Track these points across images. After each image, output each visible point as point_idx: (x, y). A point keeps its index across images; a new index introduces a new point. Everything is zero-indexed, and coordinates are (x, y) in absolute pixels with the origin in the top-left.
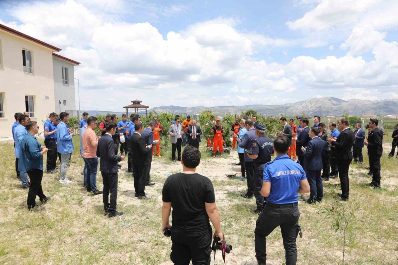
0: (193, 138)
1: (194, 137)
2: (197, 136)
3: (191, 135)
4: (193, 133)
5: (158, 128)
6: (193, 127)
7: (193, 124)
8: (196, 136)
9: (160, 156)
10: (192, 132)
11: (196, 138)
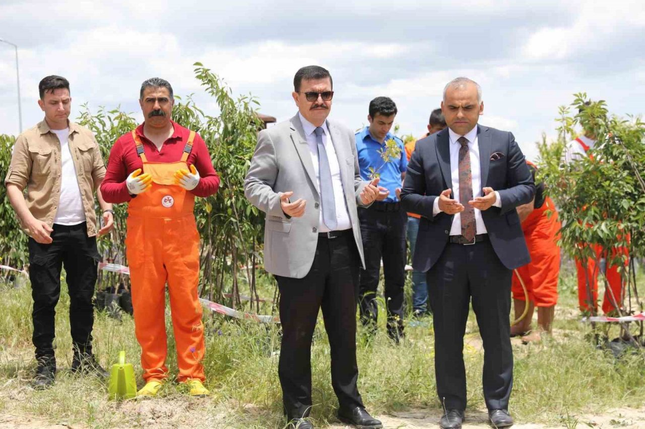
0: (456, 229)
1: (468, 226)
2: (490, 214)
3: (437, 210)
4: (456, 187)
5: (181, 167)
6: (454, 137)
7: (460, 114)
8: (484, 214)
9: (197, 387)
10: (445, 184)
11: (481, 229)
